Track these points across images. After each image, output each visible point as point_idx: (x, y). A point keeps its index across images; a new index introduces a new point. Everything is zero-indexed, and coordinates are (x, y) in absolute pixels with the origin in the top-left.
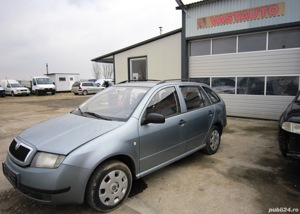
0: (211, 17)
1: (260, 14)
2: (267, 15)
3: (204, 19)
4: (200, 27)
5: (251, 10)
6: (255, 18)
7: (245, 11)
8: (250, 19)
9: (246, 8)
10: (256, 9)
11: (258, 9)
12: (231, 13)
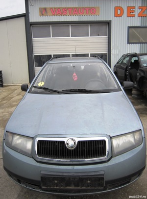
0: (51, 9)
1: (85, 11)
2: (90, 14)
3: (45, 9)
4: (42, 14)
5: (79, 8)
6: (82, 14)
7: (76, 8)
8: (79, 15)
9: (77, 6)
10: (83, 8)
11: (84, 9)
12: (66, 8)
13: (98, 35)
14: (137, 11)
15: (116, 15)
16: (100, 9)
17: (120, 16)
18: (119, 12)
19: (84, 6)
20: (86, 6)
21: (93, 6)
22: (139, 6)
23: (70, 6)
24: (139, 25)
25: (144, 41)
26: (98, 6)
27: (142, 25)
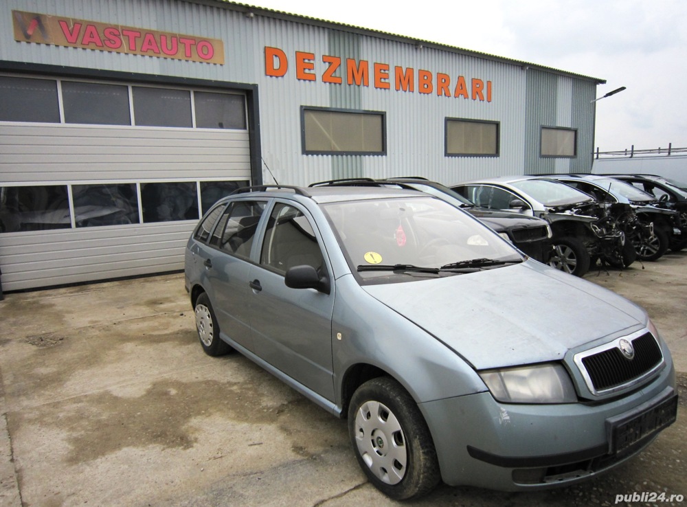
1: (181, 48)
2: (195, 56)
3: (38, 19)
5: (162, 35)
7: (151, 33)
8: (162, 55)
9: (154, 28)
10: (173, 36)
11: (178, 39)
12: (115, 27)
13: (221, 126)
14: (320, 68)
15: (270, 72)
16: (225, 46)
17: (280, 73)
18: (276, 64)
19: (175, 31)
20: (183, 32)
21: (204, 35)
22: (322, 53)
23: (130, 24)
24: (325, 103)
25: (339, 149)
26: (218, 37)
27: (334, 106)
